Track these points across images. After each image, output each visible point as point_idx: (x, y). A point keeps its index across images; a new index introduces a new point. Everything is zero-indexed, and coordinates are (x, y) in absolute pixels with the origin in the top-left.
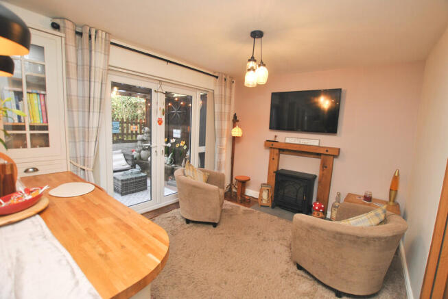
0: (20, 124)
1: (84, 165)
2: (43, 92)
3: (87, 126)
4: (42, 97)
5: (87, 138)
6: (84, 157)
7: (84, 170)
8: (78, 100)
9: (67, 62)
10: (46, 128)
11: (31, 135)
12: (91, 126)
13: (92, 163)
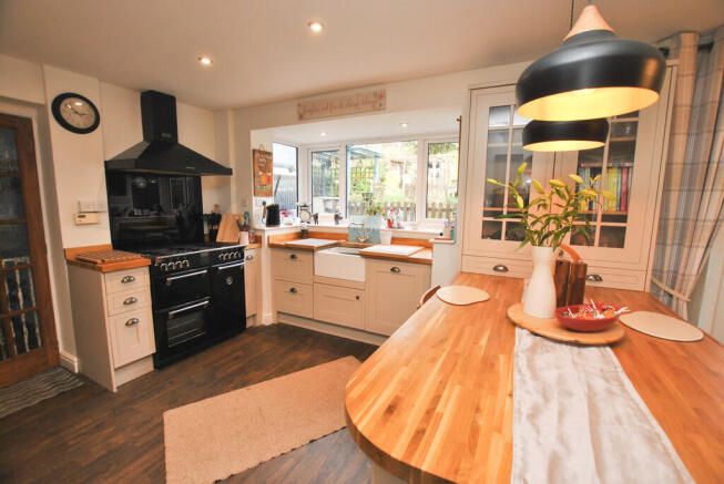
0: (590, 212)
1: (673, 288)
2: (627, 164)
3: (692, 216)
4: (625, 171)
5: (688, 239)
6: (676, 272)
7: (671, 296)
8: (683, 170)
9: (675, 106)
10: (624, 219)
11: (602, 227)
12: (702, 217)
13: (690, 286)
